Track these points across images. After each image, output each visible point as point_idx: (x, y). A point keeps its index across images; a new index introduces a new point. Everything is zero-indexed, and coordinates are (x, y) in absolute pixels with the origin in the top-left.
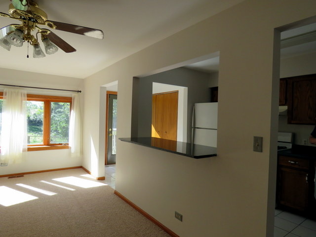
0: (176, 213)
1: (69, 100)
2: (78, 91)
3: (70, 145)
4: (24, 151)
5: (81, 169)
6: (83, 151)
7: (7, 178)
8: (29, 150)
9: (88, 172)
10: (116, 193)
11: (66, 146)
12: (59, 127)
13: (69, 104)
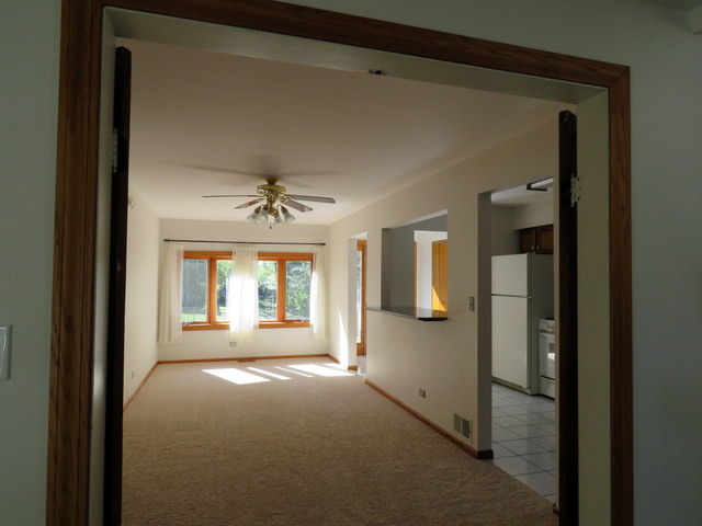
0: (421, 390)
1: (309, 257)
2: (322, 244)
3: (311, 323)
4: (255, 328)
5: (327, 357)
6: (328, 331)
7: (236, 362)
8: (261, 326)
9: (336, 361)
10: (368, 383)
11: (306, 324)
12: (296, 300)
13: (309, 262)
